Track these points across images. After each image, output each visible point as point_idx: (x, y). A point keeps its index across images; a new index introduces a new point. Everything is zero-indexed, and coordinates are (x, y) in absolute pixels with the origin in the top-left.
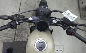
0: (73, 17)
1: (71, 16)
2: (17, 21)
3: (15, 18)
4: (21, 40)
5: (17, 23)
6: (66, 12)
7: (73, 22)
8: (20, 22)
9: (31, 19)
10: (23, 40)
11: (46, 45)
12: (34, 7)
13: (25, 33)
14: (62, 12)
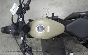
0: (15, 7)
1: (14, 8)
2: (26, 48)
3: (24, 50)
4: (41, 46)
5: (27, 47)
6: (12, 12)
7: (19, 7)
8: (26, 46)
9: (22, 38)
10: (41, 43)
11: (40, 25)
12: (8, 38)
13: (34, 43)
14: (13, 16)
